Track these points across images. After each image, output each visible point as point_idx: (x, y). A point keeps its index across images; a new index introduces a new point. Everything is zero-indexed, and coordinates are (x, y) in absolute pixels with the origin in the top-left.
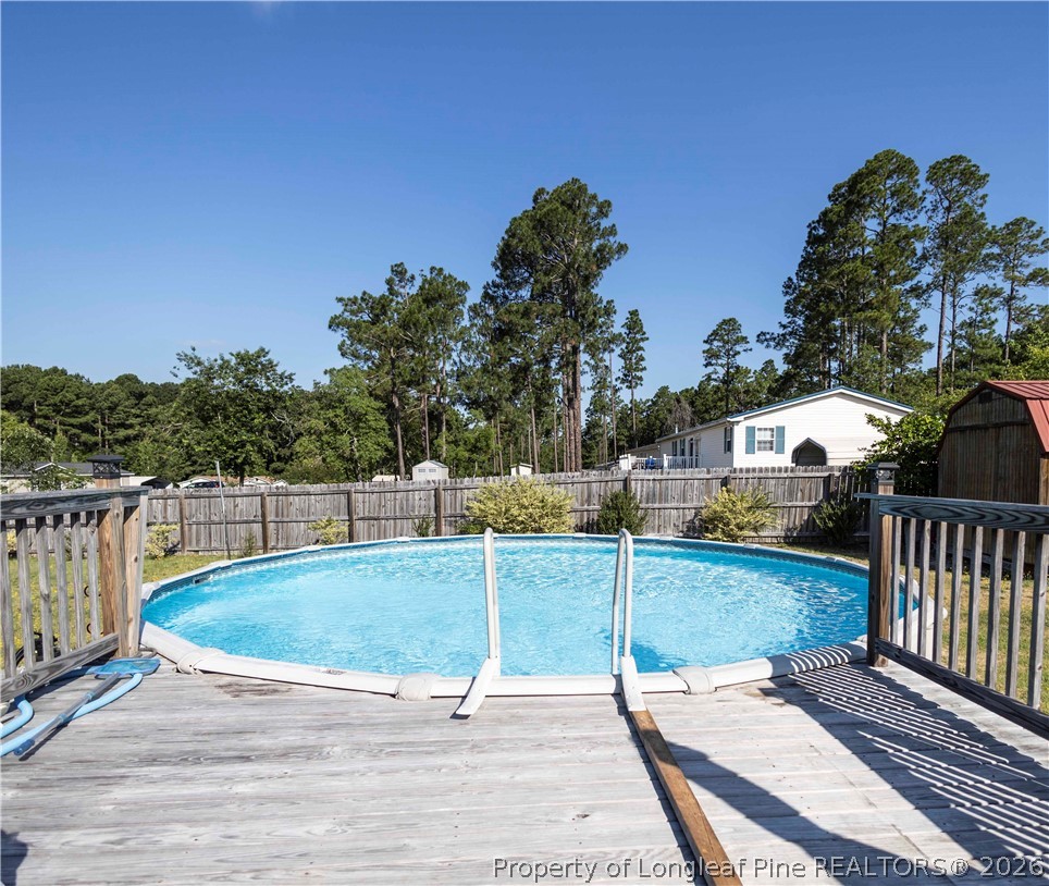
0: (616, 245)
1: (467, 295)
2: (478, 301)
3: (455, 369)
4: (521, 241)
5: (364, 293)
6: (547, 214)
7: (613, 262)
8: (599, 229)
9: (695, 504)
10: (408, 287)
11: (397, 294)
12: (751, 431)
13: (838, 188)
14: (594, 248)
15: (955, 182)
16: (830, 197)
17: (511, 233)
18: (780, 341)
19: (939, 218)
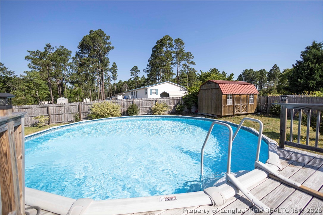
0: (111, 47)
1: (71, 54)
2: (75, 56)
3: (68, 73)
4: (87, 42)
5: (38, 50)
6: (94, 36)
7: (111, 50)
8: (107, 42)
9: (149, 106)
10: (51, 50)
11: (48, 52)
12: (151, 90)
13: (158, 41)
14: (106, 47)
15: (179, 43)
16: (156, 43)
17: (84, 40)
18: (148, 71)
19: (177, 50)
